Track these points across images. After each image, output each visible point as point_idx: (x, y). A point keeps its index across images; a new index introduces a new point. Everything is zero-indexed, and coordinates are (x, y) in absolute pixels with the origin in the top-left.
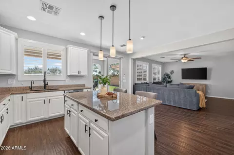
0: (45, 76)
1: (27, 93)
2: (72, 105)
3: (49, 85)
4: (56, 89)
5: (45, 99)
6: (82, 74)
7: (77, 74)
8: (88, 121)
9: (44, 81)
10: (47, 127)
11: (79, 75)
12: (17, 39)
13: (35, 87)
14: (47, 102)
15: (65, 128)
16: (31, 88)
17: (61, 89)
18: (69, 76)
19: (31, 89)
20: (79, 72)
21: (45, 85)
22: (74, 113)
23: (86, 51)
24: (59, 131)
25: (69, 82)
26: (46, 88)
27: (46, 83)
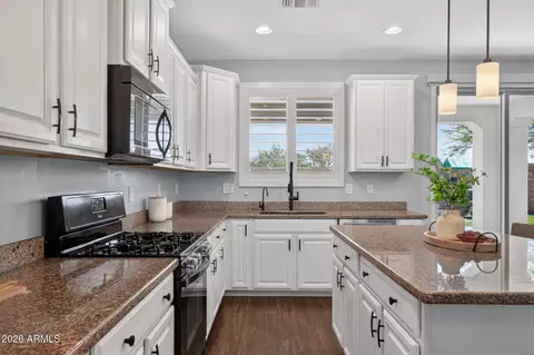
0: (291, 175)
1: (254, 218)
2: (347, 258)
3: (301, 200)
4: (316, 212)
5: (289, 236)
6: (392, 167)
7: (377, 167)
8: (378, 304)
9: (290, 188)
10: (293, 312)
11: (385, 169)
12: (238, 87)
13: (270, 203)
14: (294, 245)
15: (334, 325)
16: (262, 206)
17: (329, 214)
18: (353, 174)
19: (263, 210)
20: (385, 161)
21: (292, 199)
22: (352, 282)
23: (411, 83)
24: (320, 332)
25: (354, 193)
26: (293, 207)
27: (295, 195)
